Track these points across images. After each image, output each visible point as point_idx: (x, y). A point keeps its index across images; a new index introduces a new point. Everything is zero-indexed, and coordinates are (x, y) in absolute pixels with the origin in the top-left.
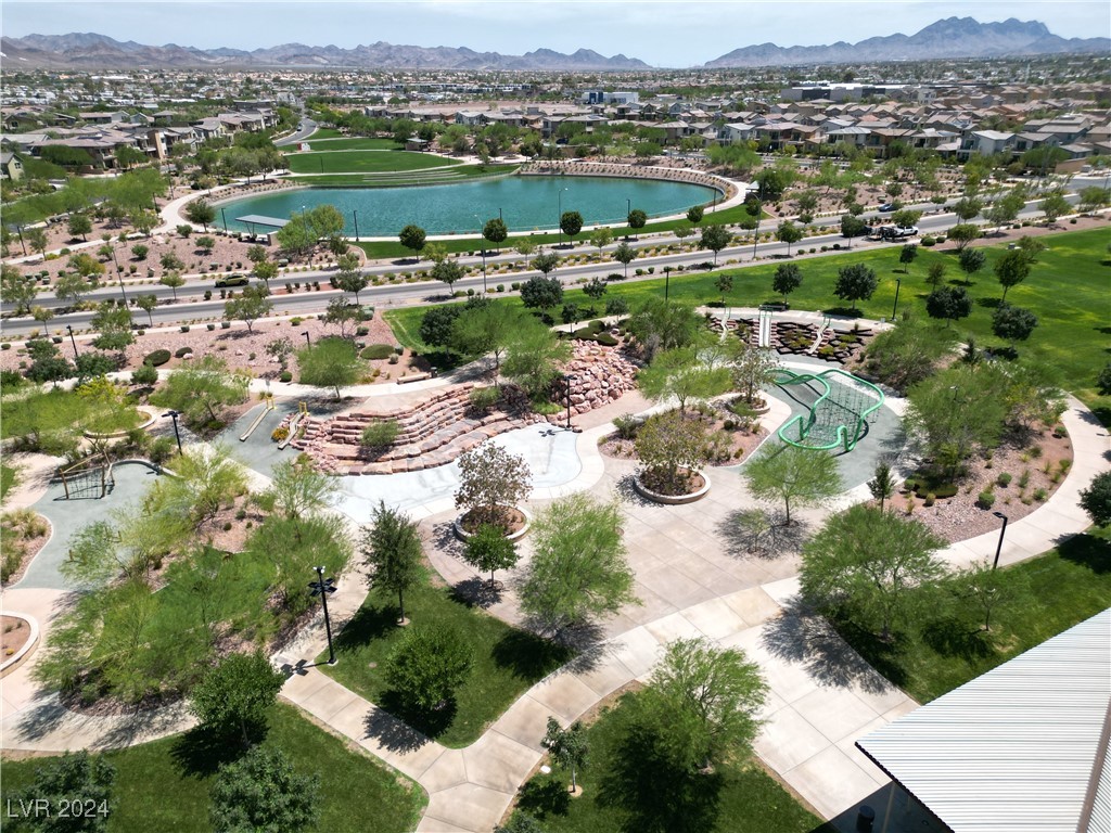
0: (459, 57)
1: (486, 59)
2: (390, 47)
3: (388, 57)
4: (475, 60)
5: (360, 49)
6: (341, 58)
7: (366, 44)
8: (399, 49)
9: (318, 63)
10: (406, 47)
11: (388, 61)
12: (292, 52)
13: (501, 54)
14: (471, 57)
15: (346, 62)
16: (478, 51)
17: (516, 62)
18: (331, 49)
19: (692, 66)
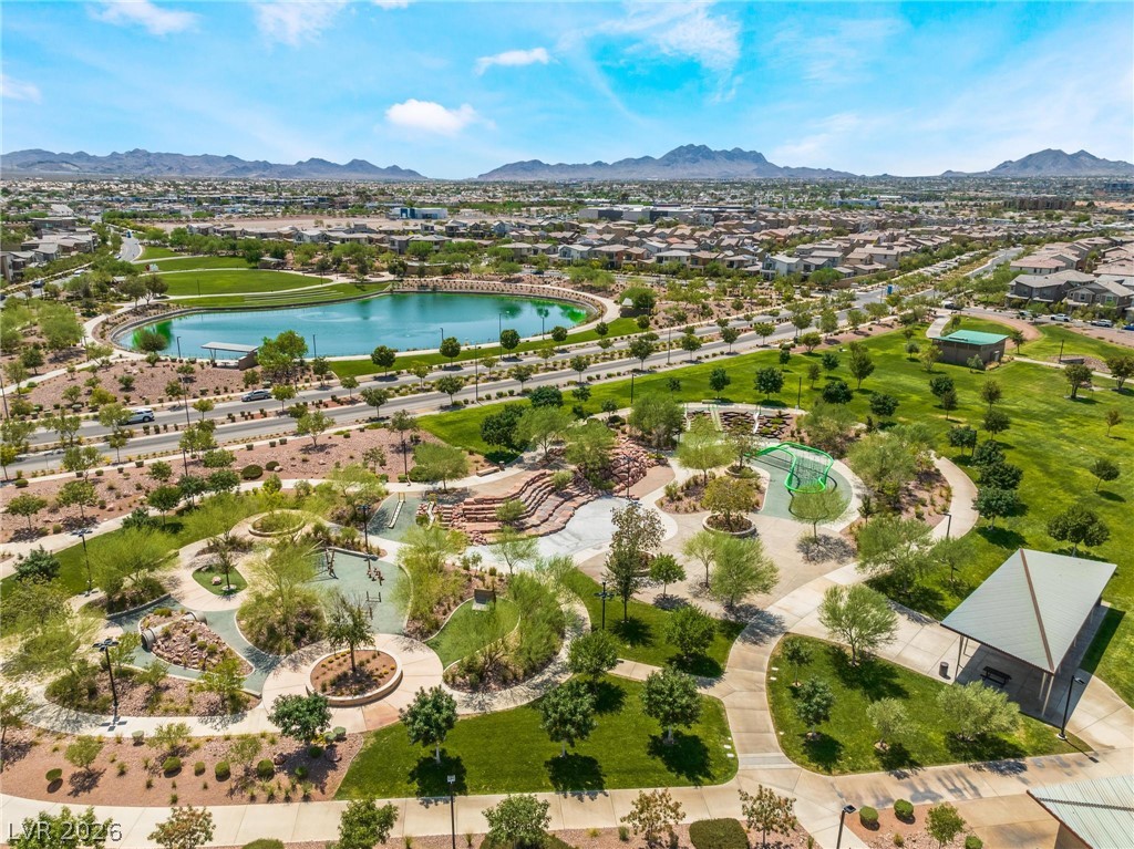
0: (225, 164)
1: (255, 168)
2: (149, 155)
3: (149, 165)
4: (244, 168)
5: (114, 155)
6: (93, 165)
7: (122, 151)
8: (160, 155)
9: (68, 170)
10: (167, 154)
11: (148, 169)
12: (37, 158)
13: (271, 162)
14: (240, 166)
15: (100, 169)
16: (247, 160)
17: (286, 170)
18: (81, 155)
19: (466, 178)
